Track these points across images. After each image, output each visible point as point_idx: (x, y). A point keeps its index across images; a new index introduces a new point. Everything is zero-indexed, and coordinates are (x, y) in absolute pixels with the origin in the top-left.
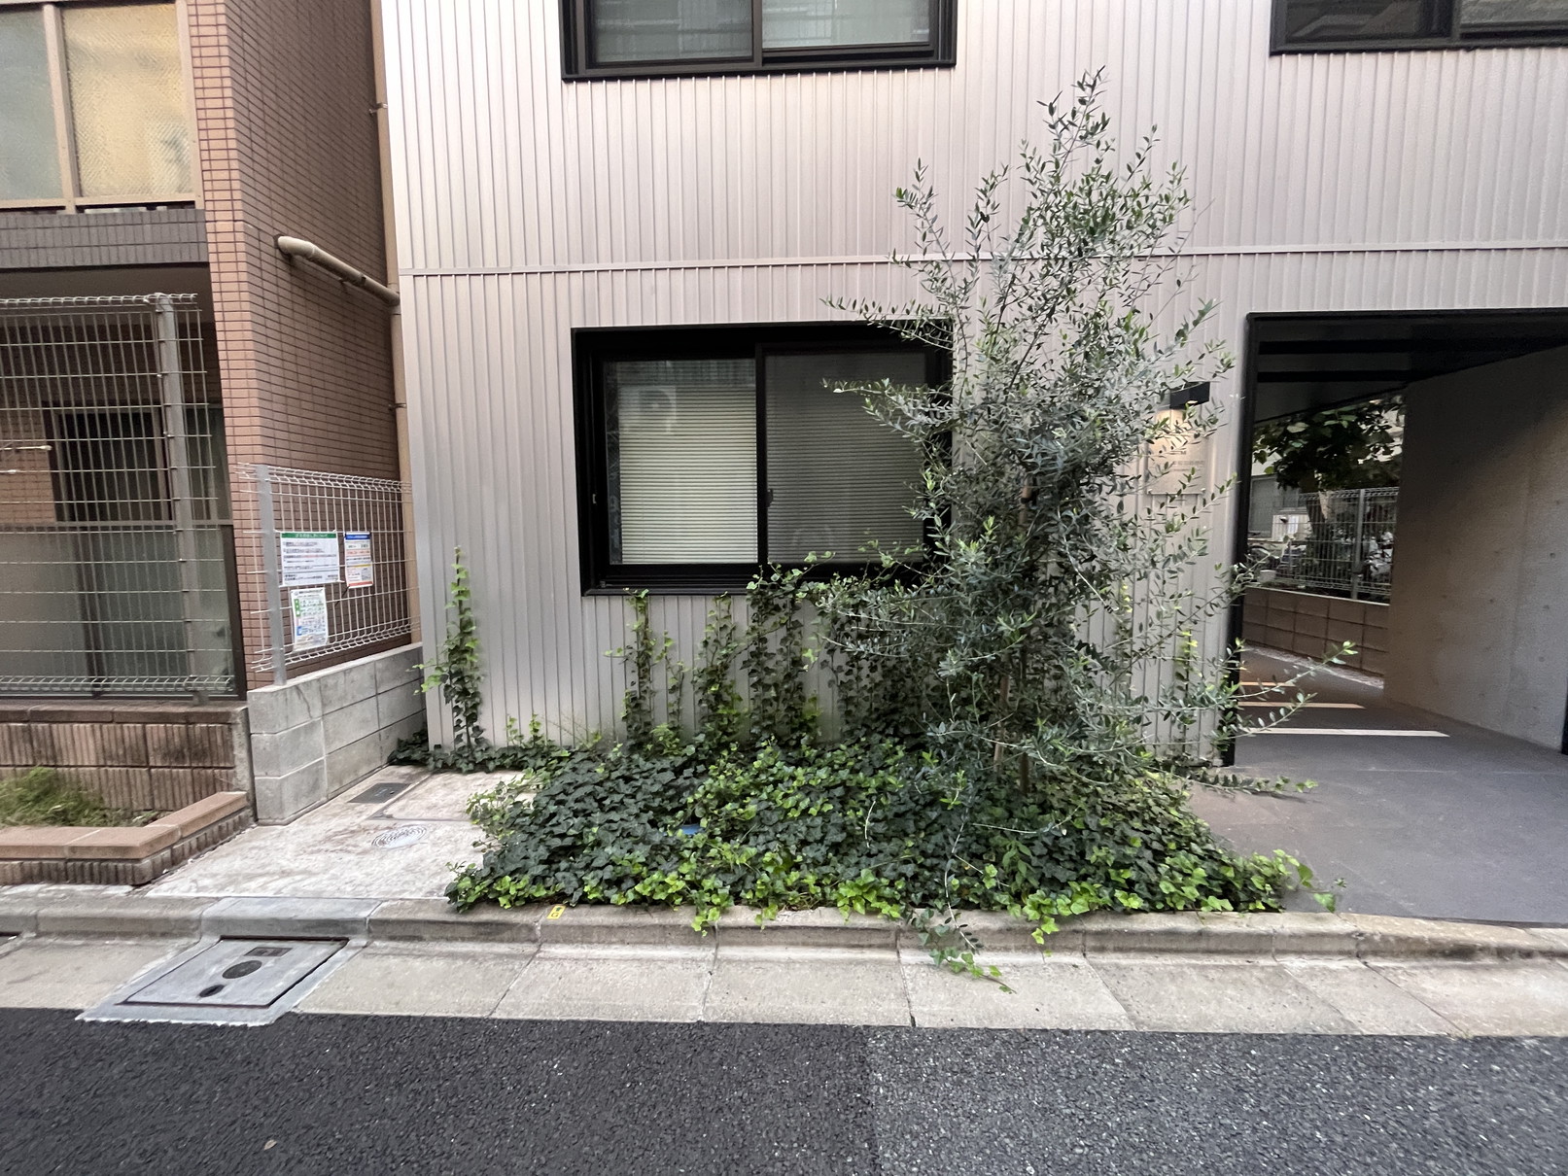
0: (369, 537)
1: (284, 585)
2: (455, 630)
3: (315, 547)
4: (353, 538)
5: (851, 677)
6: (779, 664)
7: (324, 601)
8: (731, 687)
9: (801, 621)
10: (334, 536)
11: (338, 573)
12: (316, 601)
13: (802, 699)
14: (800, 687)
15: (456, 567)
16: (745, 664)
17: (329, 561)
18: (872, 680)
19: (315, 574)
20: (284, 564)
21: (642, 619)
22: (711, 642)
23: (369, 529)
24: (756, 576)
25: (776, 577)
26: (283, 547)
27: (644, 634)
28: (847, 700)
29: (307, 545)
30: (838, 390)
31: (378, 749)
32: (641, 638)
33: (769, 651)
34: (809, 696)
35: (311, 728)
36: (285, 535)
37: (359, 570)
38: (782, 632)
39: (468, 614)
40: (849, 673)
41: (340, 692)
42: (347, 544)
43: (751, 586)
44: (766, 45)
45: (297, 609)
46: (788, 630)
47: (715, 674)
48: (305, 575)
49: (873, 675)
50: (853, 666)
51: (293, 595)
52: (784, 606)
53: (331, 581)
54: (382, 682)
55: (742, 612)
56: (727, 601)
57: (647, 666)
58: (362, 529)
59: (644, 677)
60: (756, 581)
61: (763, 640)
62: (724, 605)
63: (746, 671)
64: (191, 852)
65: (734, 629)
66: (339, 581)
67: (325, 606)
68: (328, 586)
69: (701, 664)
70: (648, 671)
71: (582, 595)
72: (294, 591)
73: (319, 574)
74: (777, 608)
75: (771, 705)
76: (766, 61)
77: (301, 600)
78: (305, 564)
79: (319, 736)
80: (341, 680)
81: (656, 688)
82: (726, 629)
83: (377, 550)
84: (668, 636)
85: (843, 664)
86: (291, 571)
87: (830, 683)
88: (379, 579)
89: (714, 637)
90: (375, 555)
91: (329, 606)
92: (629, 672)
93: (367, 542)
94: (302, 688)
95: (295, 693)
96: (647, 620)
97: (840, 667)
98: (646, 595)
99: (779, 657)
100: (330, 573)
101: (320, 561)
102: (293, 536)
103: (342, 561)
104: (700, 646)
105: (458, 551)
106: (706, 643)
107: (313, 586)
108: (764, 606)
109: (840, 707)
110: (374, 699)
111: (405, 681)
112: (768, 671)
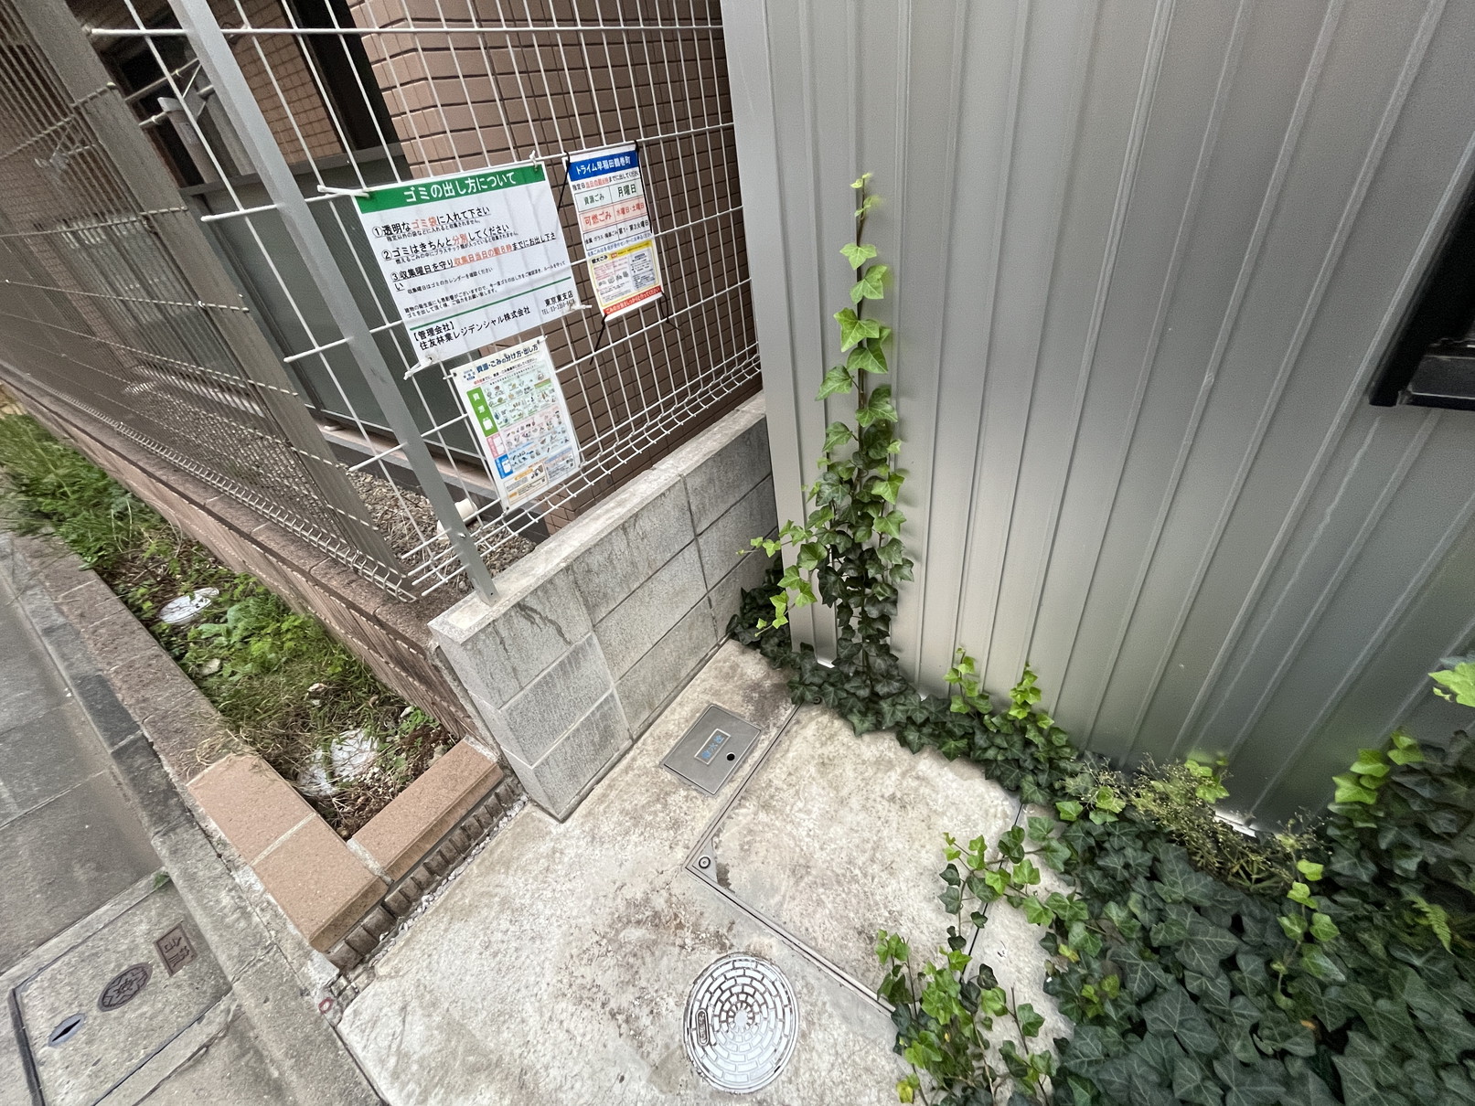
0: (634, 158)
1: (424, 363)
3: (482, 224)
4: (592, 169)
7: (551, 372)
10: (534, 174)
11: (571, 285)
12: (529, 379)
15: (856, 256)
17: (537, 257)
19: (506, 308)
20: (402, 300)
23: (631, 130)
26: (378, 245)
29: (455, 220)
31: (709, 622)
35: (576, 657)
36: (372, 202)
37: (625, 263)
39: (887, 409)
41: (622, 567)
42: (580, 192)
45: (480, 417)
48: (478, 318)
51: (462, 381)
53: (557, 314)
54: (703, 510)
58: (613, 136)
64: (421, 887)
66: (578, 306)
67: (556, 383)
68: (551, 330)
72: (459, 370)
73: (519, 303)
77: (487, 388)
78: (468, 285)
79: (596, 663)
80: (619, 544)
83: (662, 198)
86: (431, 315)
88: (675, 279)
90: (659, 215)
91: (565, 380)
93: (632, 177)
94: (532, 603)
95: (520, 623)
100: (551, 292)
101: (514, 264)
102: (398, 199)
103: (575, 246)
105: (862, 195)
107: (513, 340)
110: (693, 548)
111: (745, 488)
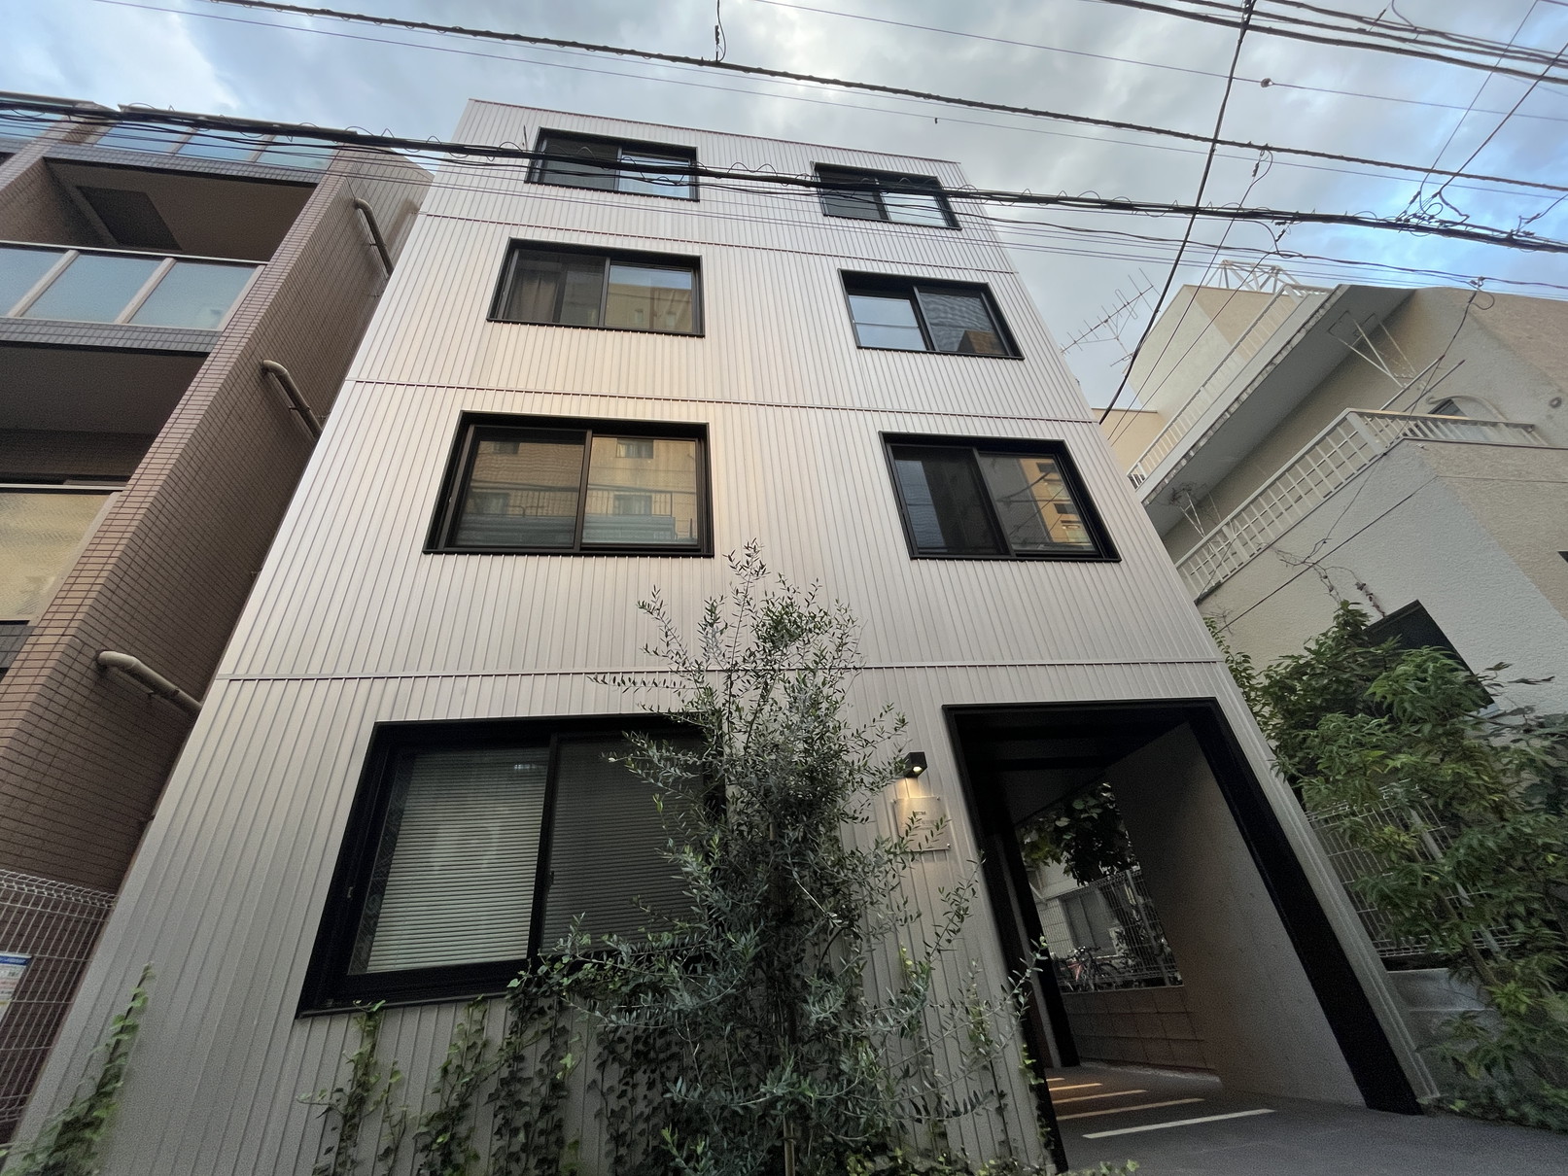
2: (89, 1090)
5: (624, 1102)
6: (533, 1093)
8: (468, 1137)
9: (569, 1027)
13: (560, 1143)
14: (559, 1126)
16: (492, 1097)
18: (650, 1102)
21: (367, 1047)
22: (451, 1068)
24: (522, 973)
25: (543, 969)
27: (365, 1066)
28: (618, 1139)
30: (612, 759)
32: (360, 1073)
33: (525, 1075)
34: (570, 1140)
38: (545, 1044)
40: (623, 1094)
43: (514, 983)
44: (584, 541)
46: (552, 1040)
47: (450, 1118)
49: (650, 1095)
50: (627, 1084)
52: (550, 1008)
55: (498, 1019)
56: (481, 1008)
57: (356, 1120)
59: (350, 1137)
60: (520, 977)
61: (520, 1058)
62: (477, 1015)
63: (491, 1108)
65: (485, 1045)
69: (435, 1106)
70: (355, 1127)
71: (296, 1017)
74: (542, 1012)
75: (518, 1160)
76: (582, 549)
81: (360, 1157)
82: (475, 1049)
84: (396, 1067)
85: (615, 1082)
87: (598, 1115)
89: (455, 1062)
92: (329, 1128)
96: (373, 1047)
97: (611, 1089)
98: (381, 1009)
99: (536, 1083)
104: (437, 1075)
106: (445, 1071)
108: (527, 1009)
109: (608, 1154)
112: (520, 1104)
